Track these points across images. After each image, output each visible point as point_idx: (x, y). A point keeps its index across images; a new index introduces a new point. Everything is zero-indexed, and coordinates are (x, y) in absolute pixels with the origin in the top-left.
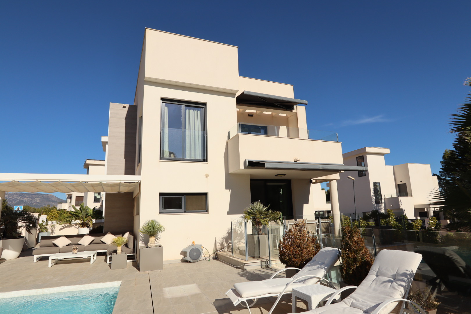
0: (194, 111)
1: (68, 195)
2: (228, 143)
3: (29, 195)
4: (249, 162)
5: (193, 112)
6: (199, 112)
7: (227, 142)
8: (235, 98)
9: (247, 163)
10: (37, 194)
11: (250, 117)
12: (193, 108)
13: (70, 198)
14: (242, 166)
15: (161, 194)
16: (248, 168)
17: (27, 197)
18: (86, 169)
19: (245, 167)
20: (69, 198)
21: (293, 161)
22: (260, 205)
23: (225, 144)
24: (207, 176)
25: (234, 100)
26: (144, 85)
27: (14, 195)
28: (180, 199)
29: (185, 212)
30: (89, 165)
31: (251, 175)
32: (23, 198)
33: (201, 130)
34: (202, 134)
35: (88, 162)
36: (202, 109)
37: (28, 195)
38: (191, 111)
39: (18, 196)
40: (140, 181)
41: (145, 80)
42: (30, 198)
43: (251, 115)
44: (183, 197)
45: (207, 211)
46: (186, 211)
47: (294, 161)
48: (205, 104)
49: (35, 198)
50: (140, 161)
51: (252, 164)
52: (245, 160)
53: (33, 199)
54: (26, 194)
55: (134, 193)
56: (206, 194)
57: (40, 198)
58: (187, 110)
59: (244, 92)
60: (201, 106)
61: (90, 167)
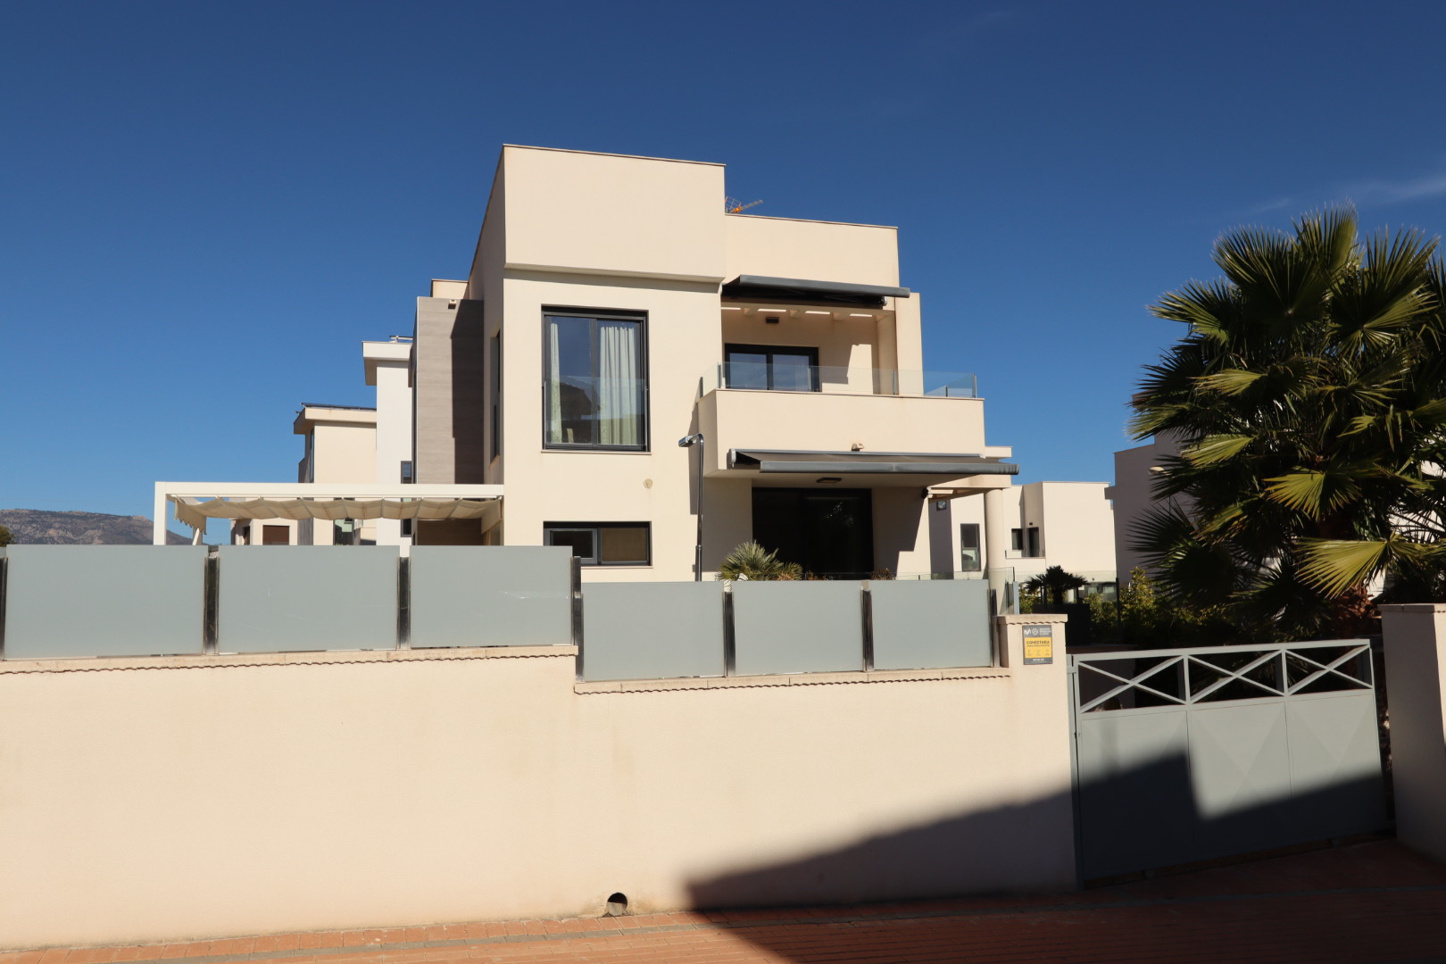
0: (619, 329)
1: (238, 522)
2: (700, 405)
3: (63, 520)
4: (738, 454)
5: (617, 331)
6: (631, 331)
7: (697, 404)
8: (716, 292)
9: (734, 457)
10: (92, 518)
11: (771, 326)
12: (616, 323)
13: (246, 532)
14: (722, 465)
15: (547, 525)
16: (735, 468)
17: (57, 525)
18: (303, 437)
19: (729, 466)
20: (241, 530)
21: (848, 449)
22: (756, 550)
23: (691, 408)
24: (648, 484)
25: (717, 297)
26: (505, 280)
27: (11, 519)
28: (589, 535)
29: (599, 564)
30: (313, 423)
31: (753, 480)
32: (41, 531)
33: (637, 377)
34: (637, 386)
35: (311, 414)
36: (638, 324)
37: (58, 519)
38: (611, 330)
39: (23, 524)
40: (503, 497)
41: (506, 266)
42: (67, 530)
43: (772, 320)
44: (594, 531)
45: (649, 563)
46: (603, 562)
47: (850, 450)
48: (644, 314)
49: (86, 529)
50: (497, 450)
51: (744, 459)
52: (730, 451)
53: (77, 535)
54: (54, 514)
55: (483, 521)
56: (646, 526)
57: (104, 530)
58: (603, 329)
59: (738, 279)
60: (638, 319)
61: (318, 429)
